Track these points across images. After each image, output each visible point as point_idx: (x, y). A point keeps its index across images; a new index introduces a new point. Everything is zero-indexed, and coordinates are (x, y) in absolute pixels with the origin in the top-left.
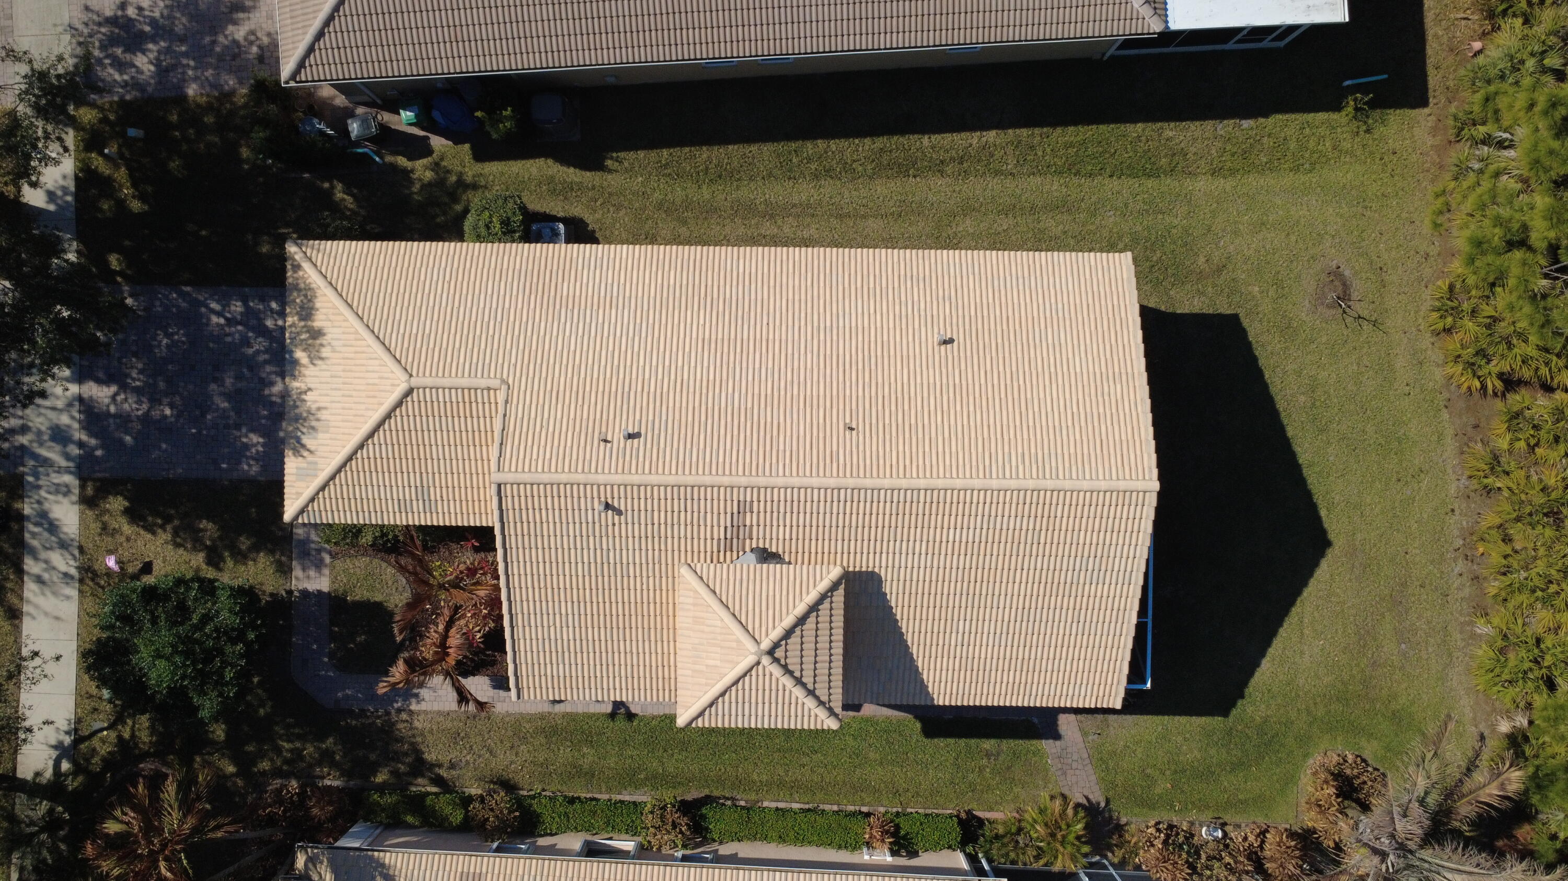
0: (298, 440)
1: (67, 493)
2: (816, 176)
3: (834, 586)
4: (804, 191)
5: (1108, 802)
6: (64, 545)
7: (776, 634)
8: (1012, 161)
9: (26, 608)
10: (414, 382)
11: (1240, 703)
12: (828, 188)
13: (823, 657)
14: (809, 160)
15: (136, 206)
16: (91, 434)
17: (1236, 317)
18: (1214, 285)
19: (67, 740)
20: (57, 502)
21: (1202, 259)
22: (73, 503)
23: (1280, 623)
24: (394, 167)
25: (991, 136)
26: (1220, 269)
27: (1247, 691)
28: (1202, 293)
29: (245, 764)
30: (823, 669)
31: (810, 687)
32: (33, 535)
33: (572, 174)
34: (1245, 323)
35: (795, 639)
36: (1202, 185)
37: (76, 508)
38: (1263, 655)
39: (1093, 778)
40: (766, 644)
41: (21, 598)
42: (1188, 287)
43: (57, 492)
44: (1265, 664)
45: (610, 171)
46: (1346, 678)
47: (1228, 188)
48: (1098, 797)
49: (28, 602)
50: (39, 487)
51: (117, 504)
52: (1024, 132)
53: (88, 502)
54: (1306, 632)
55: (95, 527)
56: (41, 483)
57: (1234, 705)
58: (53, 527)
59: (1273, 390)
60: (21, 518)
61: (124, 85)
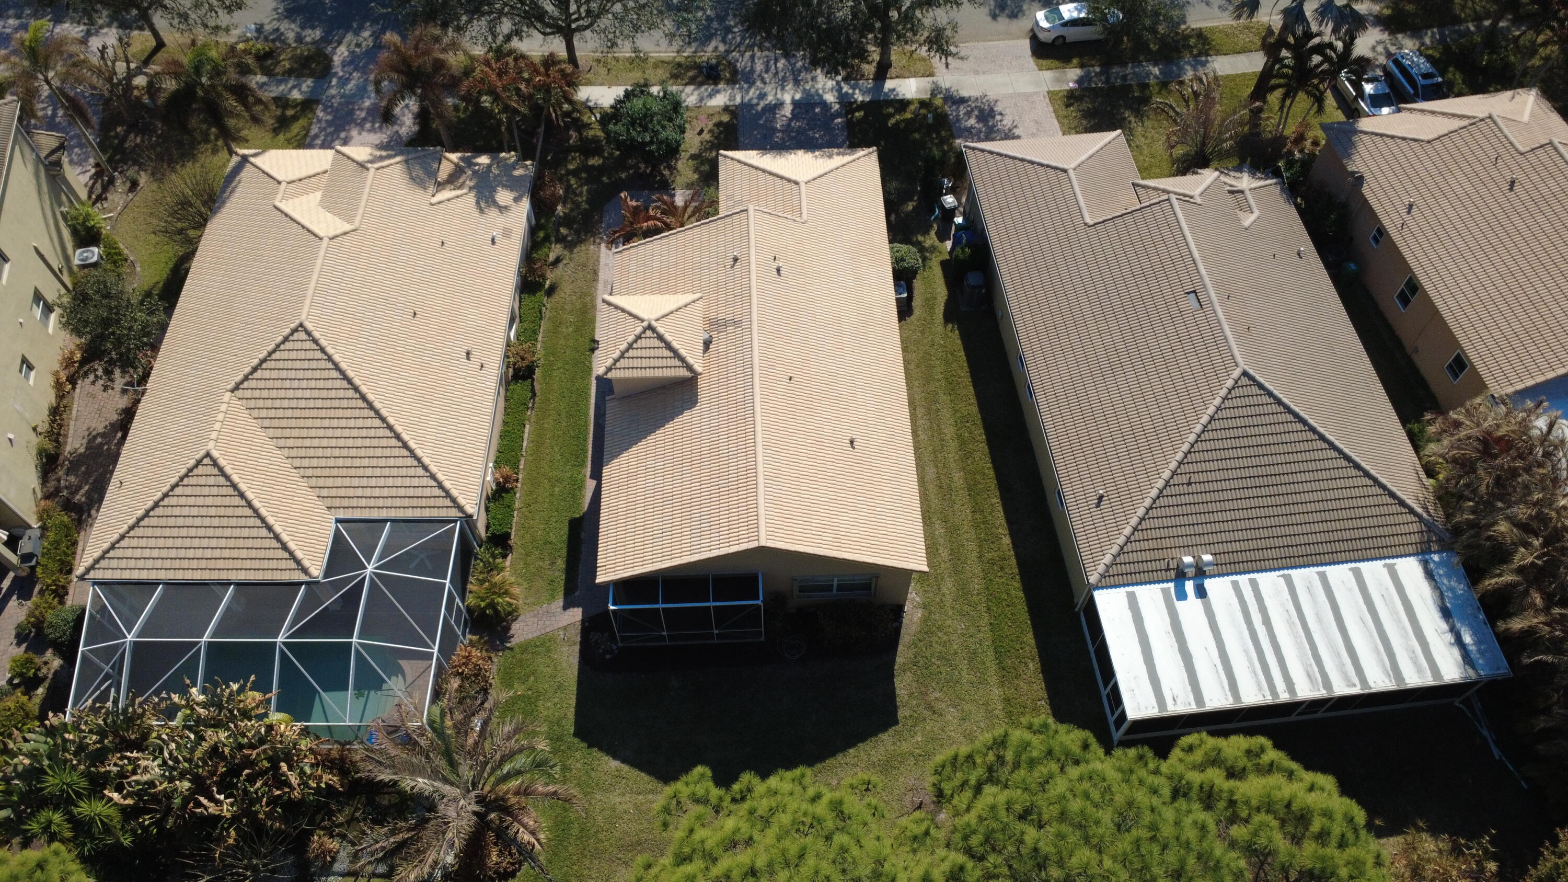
1: (730, 100)
2: (960, 436)
3: (689, 368)
4: (949, 431)
5: (511, 649)
6: (701, 100)
7: (661, 330)
8: (989, 556)
10: (803, 185)
11: (585, 745)
12: (953, 445)
13: (645, 363)
14: (970, 433)
15: (892, 120)
16: (763, 109)
17: (896, 722)
18: (918, 705)
19: (591, 104)
20: (724, 96)
21: (937, 695)
22: (725, 103)
23: (649, 773)
24: (931, 226)
25: (1007, 540)
26: (930, 708)
27: (596, 752)
28: (911, 695)
29: (575, 173)
30: (637, 363)
31: (626, 355)
32: (706, 89)
33: (940, 309)
34: (891, 731)
35: (657, 343)
36: (996, 693)
37: (722, 104)
38: (624, 761)
39: (530, 636)
42: (915, 684)
43: (731, 97)
44: (614, 764)
45: (945, 326)
46: (600, 836)
47: (997, 712)
48: (514, 642)
50: (733, 90)
51: (726, 118)
52: (1013, 561)
53: (726, 109)
54: (640, 797)
55: (712, 111)
56: (735, 90)
57: (583, 739)
58: (710, 96)
59: (840, 757)
60: (716, 84)
61: (958, 116)
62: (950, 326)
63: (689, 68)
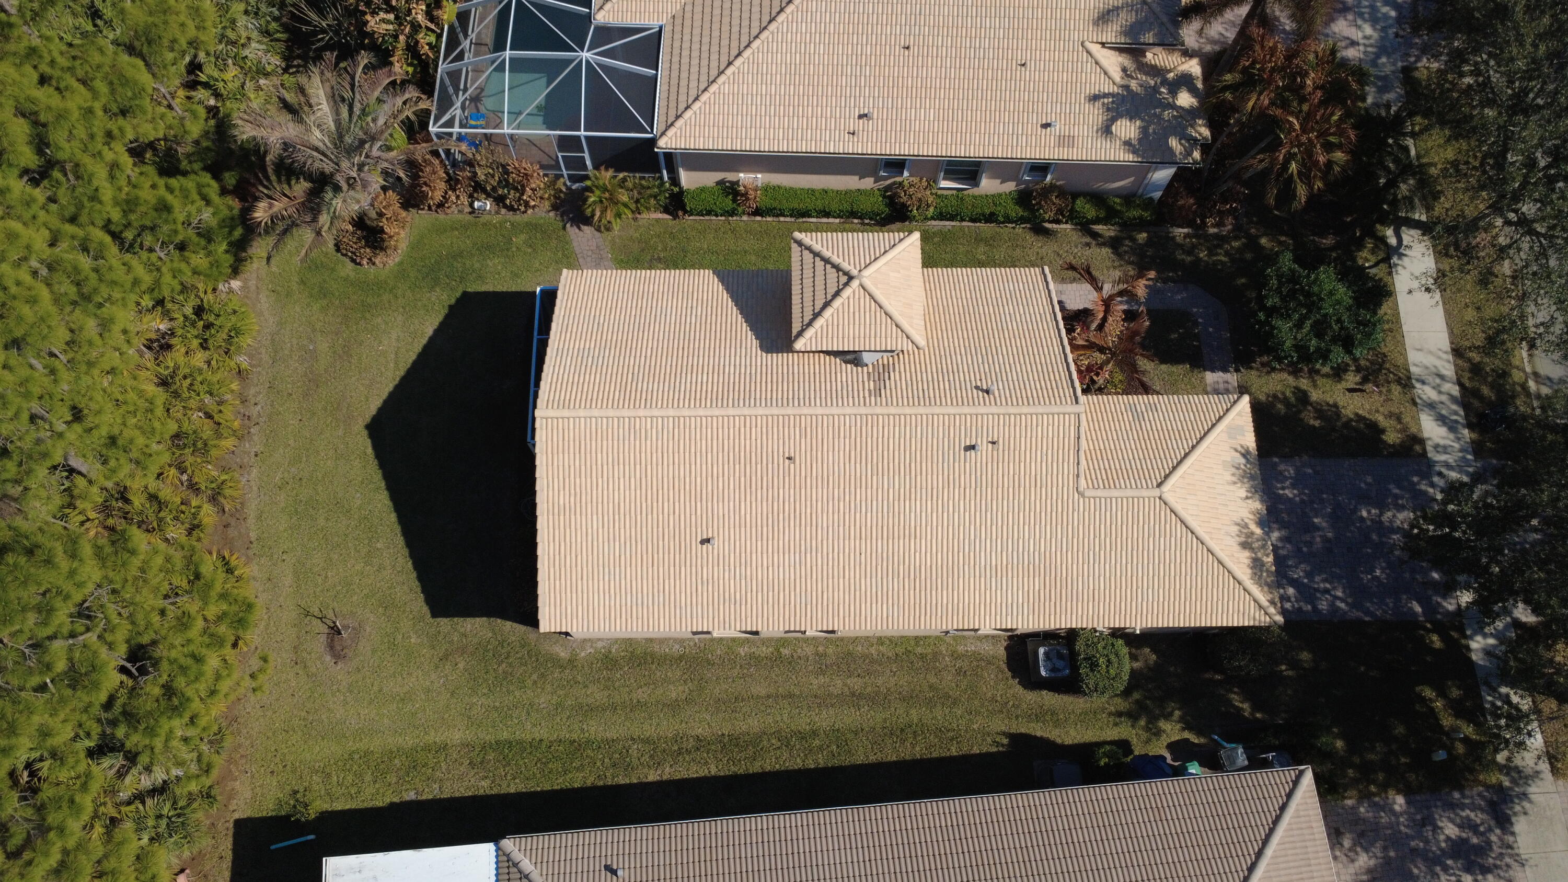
0: (1248, 461)
1: (1436, 447)
2: (814, 733)
3: (800, 334)
4: (825, 719)
5: (564, 228)
6: (1431, 406)
7: (847, 292)
8: (634, 752)
9: (1450, 357)
11: (453, 301)
12: (803, 723)
13: (808, 282)
14: (821, 748)
15: (1428, 693)
16: (1425, 493)
17: (434, 615)
18: (451, 642)
19: (1395, 260)
20: (1444, 438)
21: (461, 666)
22: (1429, 439)
23: (415, 363)
24: (1199, 733)
25: (652, 777)
26: (445, 658)
27: (445, 311)
28: (464, 635)
29: (1253, 243)
30: (808, 273)
31: (817, 259)
32: (1459, 415)
33: (1038, 730)
34: (425, 609)
35: (832, 290)
36: (457, 736)
37: (1426, 435)
38: (431, 339)
39: (575, 244)
40: (855, 284)
41: (1456, 365)
42: (475, 640)
43: (1445, 447)
44: (430, 331)
45: (1004, 734)
46: (362, 322)
47: (433, 733)
48: (572, 230)
49: (1449, 362)
50: (1461, 451)
51: (1392, 437)
52: (622, 780)
53: (1418, 440)
54: (393, 356)
55: (1407, 419)
56: (1460, 454)
57: (458, 301)
58: (1442, 420)
59: (406, 552)
60: (1470, 426)
61: (1463, 807)
62: (1005, 741)
63: (1497, 387)
